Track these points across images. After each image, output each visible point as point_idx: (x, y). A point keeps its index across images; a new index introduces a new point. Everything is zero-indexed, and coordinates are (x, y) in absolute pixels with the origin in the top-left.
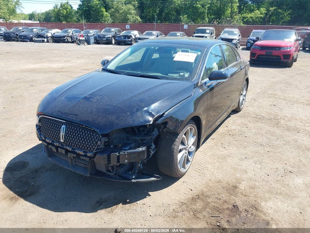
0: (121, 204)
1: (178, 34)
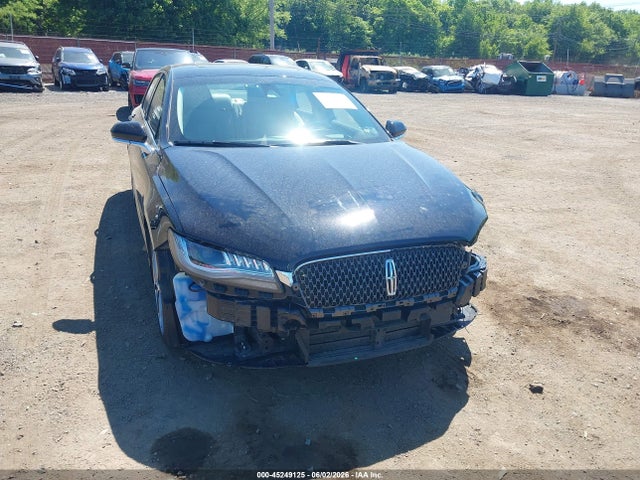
0: (466, 367)
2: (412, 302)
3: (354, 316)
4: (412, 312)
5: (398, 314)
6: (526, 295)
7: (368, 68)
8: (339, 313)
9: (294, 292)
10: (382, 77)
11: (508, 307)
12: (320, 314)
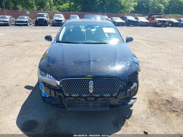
0: (127, 120)
1: (25, 18)
2: (99, 96)
3: (78, 97)
4: (98, 98)
5: (93, 99)
6: (167, 99)
7: (157, 19)
8: (73, 95)
9: (60, 87)
10: (162, 22)
11: (156, 102)
12: (68, 95)
